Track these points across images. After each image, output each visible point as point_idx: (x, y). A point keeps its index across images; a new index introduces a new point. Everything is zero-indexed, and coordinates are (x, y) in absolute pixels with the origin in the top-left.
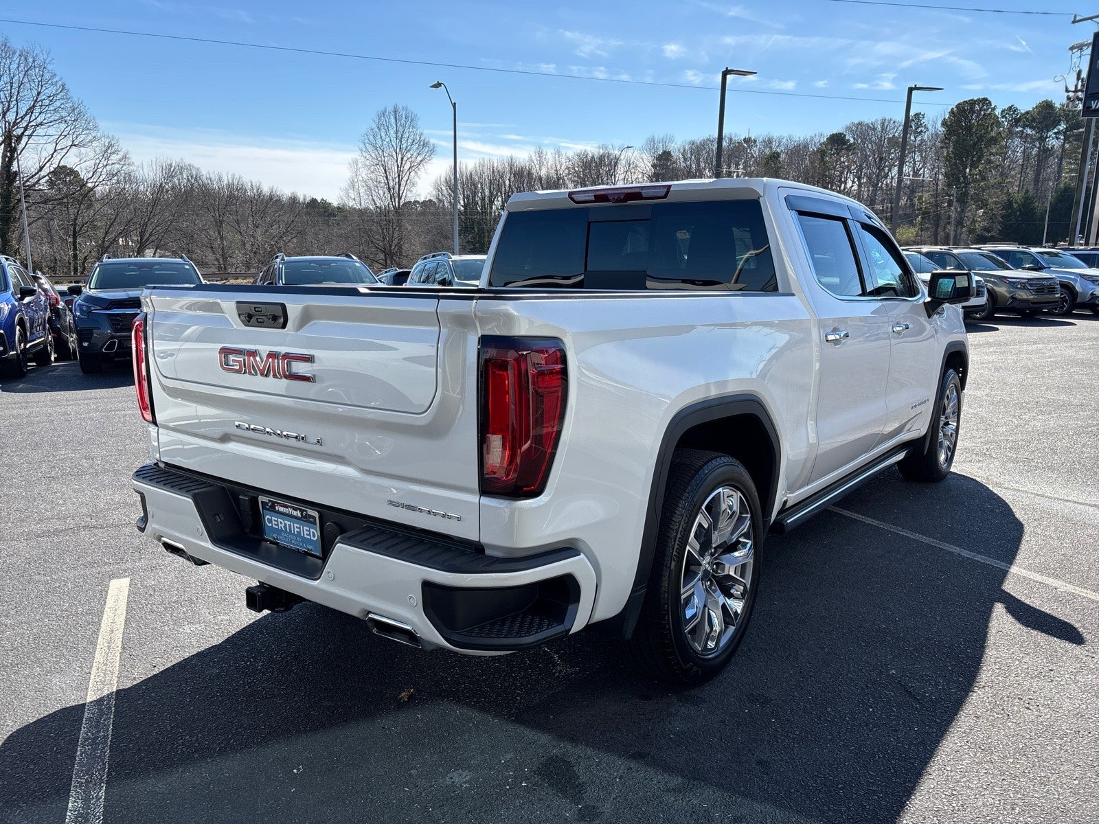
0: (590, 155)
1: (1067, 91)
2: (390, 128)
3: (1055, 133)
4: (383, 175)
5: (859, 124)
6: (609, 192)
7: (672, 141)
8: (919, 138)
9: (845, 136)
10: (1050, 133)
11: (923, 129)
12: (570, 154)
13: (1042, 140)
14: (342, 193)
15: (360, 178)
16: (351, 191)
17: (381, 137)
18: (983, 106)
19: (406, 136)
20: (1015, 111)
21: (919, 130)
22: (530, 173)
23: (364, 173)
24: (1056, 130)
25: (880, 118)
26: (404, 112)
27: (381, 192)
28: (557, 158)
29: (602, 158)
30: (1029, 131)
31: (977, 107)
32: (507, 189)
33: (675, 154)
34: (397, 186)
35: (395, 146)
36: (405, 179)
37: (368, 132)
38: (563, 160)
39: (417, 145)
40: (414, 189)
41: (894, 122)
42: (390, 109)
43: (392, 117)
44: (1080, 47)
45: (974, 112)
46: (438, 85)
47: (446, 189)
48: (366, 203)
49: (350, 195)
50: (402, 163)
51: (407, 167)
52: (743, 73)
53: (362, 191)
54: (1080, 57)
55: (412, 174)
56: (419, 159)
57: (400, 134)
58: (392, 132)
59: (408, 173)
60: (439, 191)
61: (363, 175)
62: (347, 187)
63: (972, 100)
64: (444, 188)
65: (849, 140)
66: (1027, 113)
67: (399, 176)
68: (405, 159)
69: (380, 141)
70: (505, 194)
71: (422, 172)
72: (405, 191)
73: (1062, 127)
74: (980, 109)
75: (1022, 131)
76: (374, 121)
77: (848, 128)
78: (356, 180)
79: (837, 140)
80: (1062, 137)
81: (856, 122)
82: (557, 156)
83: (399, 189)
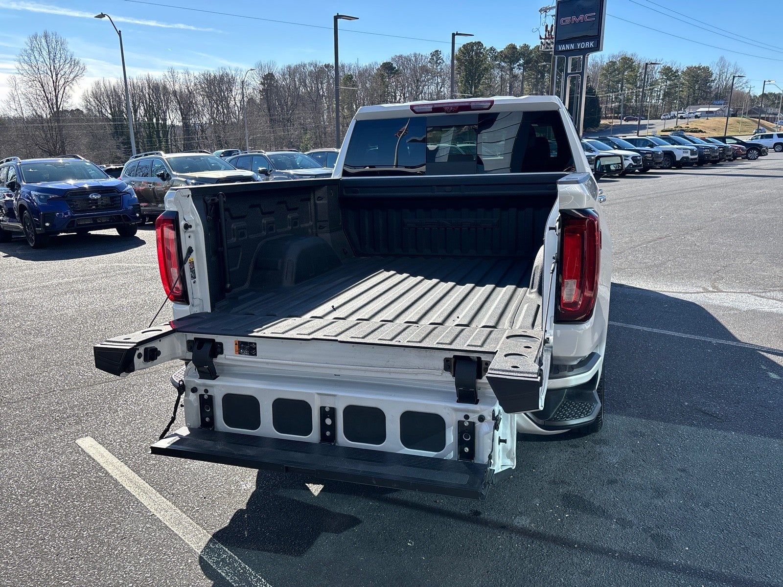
0: (212, 74)
1: (541, 38)
2: (42, 50)
3: (518, 65)
4: (40, 89)
5: (399, 56)
6: (444, 105)
7: (274, 65)
8: (439, 67)
9: (392, 64)
10: (515, 65)
11: (441, 61)
12: (197, 74)
13: (511, 69)
14: (3, 105)
15: (19, 92)
16: (12, 103)
17: (35, 58)
18: (478, 47)
19: (58, 56)
20: (494, 50)
21: (439, 62)
22: (165, 87)
23: (23, 88)
24: (518, 64)
25: (412, 53)
26: (54, 37)
27: (41, 103)
28: (187, 77)
29: (222, 77)
30: (503, 64)
31: (475, 48)
32: (148, 100)
33: (277, 76)
34: (54, 98)
35: (49, 65)
36: (61, 92)
37: (22, 53)
38: (192, 79)
39: (69, 64)
40: (70, 101)
41: (422, 56)
42: (41, 33)
43: (43, 41)
44: (545, 10)
45: (473, 51)
46: (102, 16)
47: (94, 100)
48: (27, 113)
49: (11, 106)
50: (57, 79)
51: (62, 82)
52: (349, 18)
53: (22, 102)
54: (546, 17)
55: (67, 88)
56: (72, 76)
57: (52, 55)
58: (45, 53)
59: (63, 88)
60: (87, 101)
61: (22, 90)
62: (8, 99)
63: (472, 43)
64: (91, 100)
65: (395, 68)
66: (501, 52)
67: (55, 90)
68: (59, 76)
69: (35, 61)
70: (146, 104)
71: (75, 86)
72: (62, 103)
73: (521, 61)
74: (477, 49)
75: (499, 64)
76: (27, 44)
77: (393, 59)
78: (16, 94)
79: (387, 67)
80: (522, 68)
81: (398, 55)
82: (186, 75)
83: (57, 101)
